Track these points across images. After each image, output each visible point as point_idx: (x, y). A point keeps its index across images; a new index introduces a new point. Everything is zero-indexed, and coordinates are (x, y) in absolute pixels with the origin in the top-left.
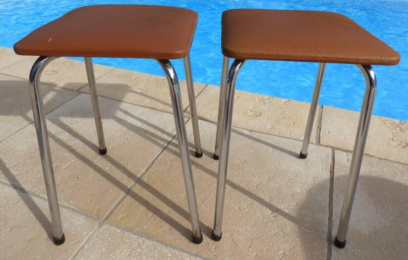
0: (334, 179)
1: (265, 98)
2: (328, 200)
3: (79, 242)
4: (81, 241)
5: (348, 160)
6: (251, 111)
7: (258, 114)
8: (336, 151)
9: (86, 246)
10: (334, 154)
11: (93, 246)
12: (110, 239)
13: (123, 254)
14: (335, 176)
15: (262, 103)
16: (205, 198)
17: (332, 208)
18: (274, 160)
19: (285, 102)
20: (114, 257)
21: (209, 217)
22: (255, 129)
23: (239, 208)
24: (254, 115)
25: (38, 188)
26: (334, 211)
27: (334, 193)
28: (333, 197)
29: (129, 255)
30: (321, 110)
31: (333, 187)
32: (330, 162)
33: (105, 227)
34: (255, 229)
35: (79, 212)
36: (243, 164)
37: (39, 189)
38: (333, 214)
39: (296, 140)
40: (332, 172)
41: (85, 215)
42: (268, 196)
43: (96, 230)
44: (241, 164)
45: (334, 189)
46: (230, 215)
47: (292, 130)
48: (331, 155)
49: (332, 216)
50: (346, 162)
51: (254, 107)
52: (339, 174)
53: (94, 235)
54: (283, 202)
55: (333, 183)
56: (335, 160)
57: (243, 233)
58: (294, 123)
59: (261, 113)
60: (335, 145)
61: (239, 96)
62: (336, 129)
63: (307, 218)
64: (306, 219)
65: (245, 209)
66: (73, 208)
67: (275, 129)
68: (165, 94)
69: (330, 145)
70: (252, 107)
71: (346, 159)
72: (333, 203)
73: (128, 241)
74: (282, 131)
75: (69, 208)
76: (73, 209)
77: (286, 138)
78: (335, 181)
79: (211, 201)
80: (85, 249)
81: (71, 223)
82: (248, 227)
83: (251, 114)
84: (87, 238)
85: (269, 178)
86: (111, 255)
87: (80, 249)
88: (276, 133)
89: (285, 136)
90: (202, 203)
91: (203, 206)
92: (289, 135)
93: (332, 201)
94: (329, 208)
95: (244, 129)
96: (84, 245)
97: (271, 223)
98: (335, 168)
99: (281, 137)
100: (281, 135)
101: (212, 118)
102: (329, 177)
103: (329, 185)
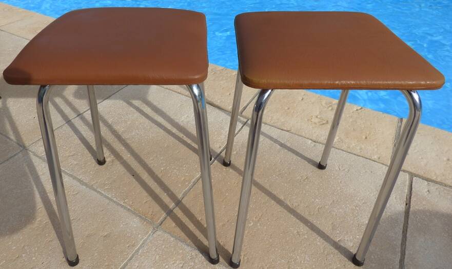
0: (410, 213)
1: (334, 103)
2: (400, 237)
3: (133, 246)
4: (136, 244)
5: (428, 191)
6: (317, 117)
7: (324, 122)
8: (414, 178)
9: (140, 251)
10: (412, 182)
11: (147, 252)
12: (163, 247)
13: (176, 265)
14: (411, 209)
15: (330, 108)
16: (261, 216)
17: (405, 248)
18: (340, 181)
19: (357, 110)
20: (167, 267)
21: (265, 239)
22: (319, 140)
23: (298, 232)
24: (319, 122)
25: (95, 181)
26: (407, 252)
27: (408, 230)
28: (407, 235)
29: (182, 267)
30: (400, 124)
31: (408, 223)
32: (406, 191)
33: (159, 233)
34: (314, 260)
35: (134, 213)
36: (304, 180)
37: (97, 182)
38: (406, 257)
39: (367, 158)
40: (408, 204)
41: (140, 217)
42: (331, 223)
43: (150, 235)
44: (302, 180)
45: (409, 226)
46: (288, 239)
47: (363, 146)
48: (407, 183)
49: (404, 258)
50: (426, 194)
51: (320, 112)
52: (417, 208)
53: (148, 241)
54: (347, 232)
55: (408, 218)
56: (413, 189)
57: (301, 262)
58: (366, 138)
59: (327, 121)
60: (413, 171)
61: (304, 97)
62: (416, 151)
63: (374, 257)
64: (372, 257)
65: (304, 235)
66: (129, 207)
67: (343, 142)
68: (223, 88)
69: (408, 170)
70: (318, 113)
71: (426, 190)
72: (407, 243)
73: (181, 251)
74: (351, 146)
75: (125, 208)
76: (129, 209)
77: (355, 154)
78: (411, 216)
79: (268, 219)
80: (139, 254)
81: (127, 224)
82: (307, 256)
83: (317, 120)
84: (141, 242)
85: (333, 201)
86: (164, 265)
87: (135, 252)
88: (344, 147)
89: (354, 153)
90: (258, 221)
91: (259, 224)
92: (359, 151)
93: (406, 240)
94: (401, 249)
95: (308, 139)
96: (139, 249)
97: (332, 256)
98: (412, 199)
99: (350, 153)
100: (349, 151)
101: (272, 122)
102: (404, 210)
103: (403, 219)
